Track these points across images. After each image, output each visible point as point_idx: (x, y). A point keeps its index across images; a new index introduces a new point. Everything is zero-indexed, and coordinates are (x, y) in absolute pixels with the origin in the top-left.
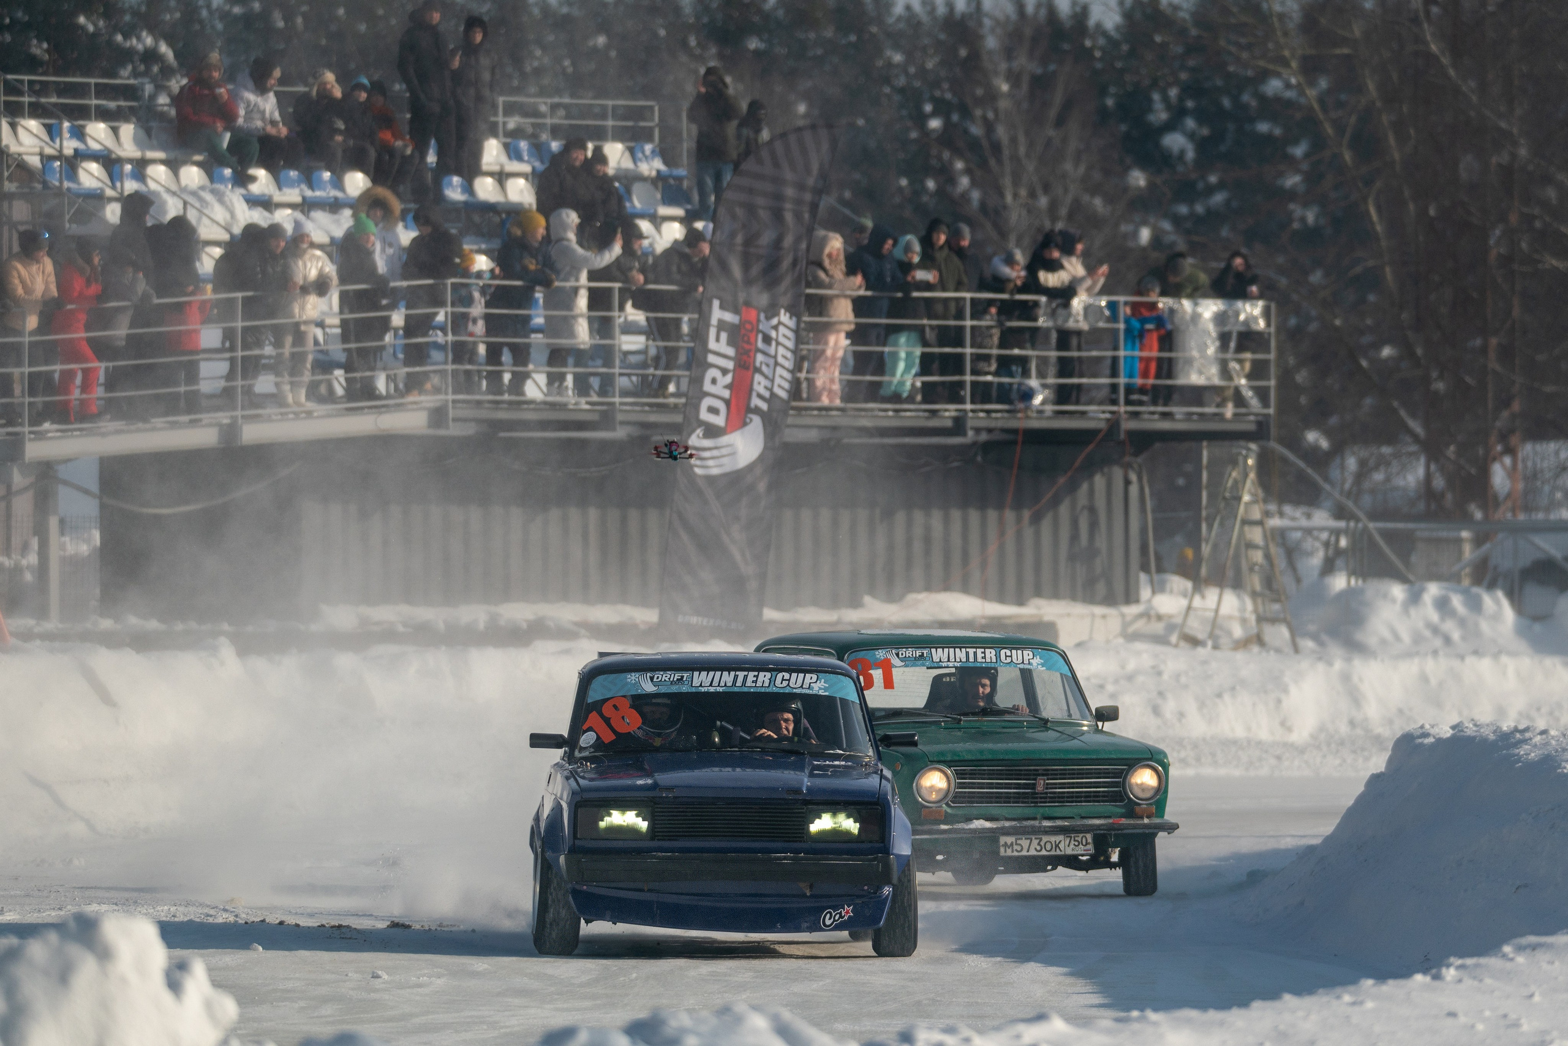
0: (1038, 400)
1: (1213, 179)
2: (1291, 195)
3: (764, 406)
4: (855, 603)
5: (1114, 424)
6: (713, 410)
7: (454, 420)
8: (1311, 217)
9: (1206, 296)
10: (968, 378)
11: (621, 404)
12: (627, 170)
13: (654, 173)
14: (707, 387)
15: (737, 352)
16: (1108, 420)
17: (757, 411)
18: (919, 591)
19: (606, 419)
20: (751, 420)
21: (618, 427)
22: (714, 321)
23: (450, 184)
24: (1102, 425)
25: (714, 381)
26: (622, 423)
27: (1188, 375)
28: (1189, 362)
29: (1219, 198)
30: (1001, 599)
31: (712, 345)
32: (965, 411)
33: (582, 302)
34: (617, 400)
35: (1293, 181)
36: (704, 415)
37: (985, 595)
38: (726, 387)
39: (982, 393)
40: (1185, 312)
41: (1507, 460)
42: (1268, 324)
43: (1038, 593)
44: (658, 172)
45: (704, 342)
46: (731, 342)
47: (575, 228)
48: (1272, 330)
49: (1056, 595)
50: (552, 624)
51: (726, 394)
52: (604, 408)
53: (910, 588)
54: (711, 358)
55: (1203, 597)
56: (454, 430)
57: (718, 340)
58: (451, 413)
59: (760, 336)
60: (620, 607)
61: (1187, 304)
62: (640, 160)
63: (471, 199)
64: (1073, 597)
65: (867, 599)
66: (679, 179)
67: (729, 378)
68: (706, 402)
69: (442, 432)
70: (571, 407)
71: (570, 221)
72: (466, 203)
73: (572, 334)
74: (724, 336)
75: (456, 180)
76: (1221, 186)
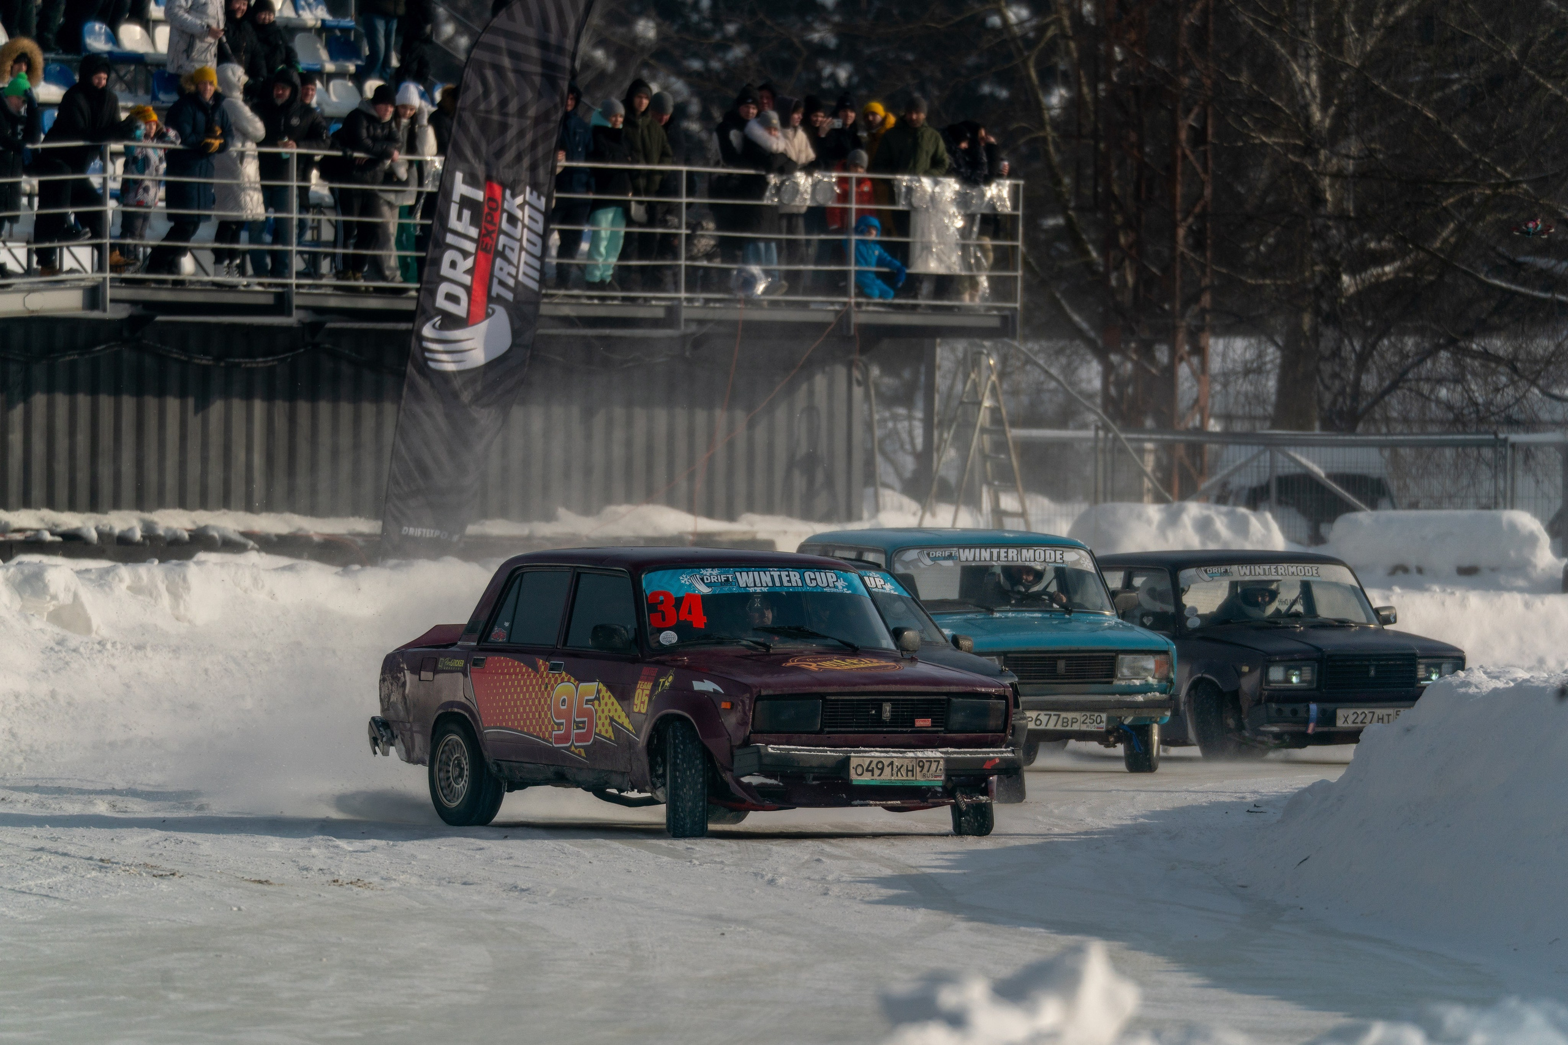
0: (761, 288)
1: (731, 29)
2: (821, 50)
3: (509, 296)
4: (549, 517)
5: (843, 317)
6: (452, 298)
7: (112, 301)
8: (843, 74)
9: (949, 173)
10: (683, 262)
11: (298, 286)
12: (289, 19)
13: (319, 24)
14: (445, 270)
15: (480, 234)
16: (837, 312)
17: (499, 300)
18: (620, 504)
19: (281, 304)
20: (494, 311)
21: (294, 312)
22: (456, 197)
23: (92, 32)
24: (830, 318)
25: (453, 264)
26: (298, 307)
27: (926, 262)
28: (927, 247)
29: (738, 52)
30: (710, 514)
31: (453, 223)
32: (679, 299)
33: (251, 169)
34: (294, 281)
35: (821, 34)
36: (441, 302)
37: (691, 509)
38: (468, 272)
39: (699, 280)
40: (925, 191)
41: (1195, 360)
42: (1015, 207)
43: (751, 508)
44: (323, 21)
45: (444, 219)
46: (474, 221)
47: (242, 87)
48: (1020, 213)
49: (769, 509)
50: (216, 535)
51: (467, 280)
52: (280, 290)
53: (609, 499)
54: (450, 239)
55: (934, 515)
56: (113, 313)
57: (460, 217)
58: (109, 293)
59: (505, 216)
60: (288, 516)
61: (927, 183)
62: (303, 9)
63: (116, 49)
64: (790, 513)
65: (561, 511)
66: (345, 30)
67: (469, 263)
68: (444, 288)
69: (96, 314)
70: (242, 288)
71: (235, 79)
72: (110, 53)
73: (238, 205)
74: (466, 214)
75: (99, 27)
76: (741, 36)
